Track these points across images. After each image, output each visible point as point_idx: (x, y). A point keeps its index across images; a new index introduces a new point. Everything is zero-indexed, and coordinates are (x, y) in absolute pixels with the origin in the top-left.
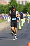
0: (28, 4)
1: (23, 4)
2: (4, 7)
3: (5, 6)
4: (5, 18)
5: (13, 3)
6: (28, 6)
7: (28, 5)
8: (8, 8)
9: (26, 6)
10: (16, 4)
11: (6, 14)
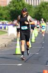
0: (44, 4)
1: (35, 5)
2: (1, 10)
3: (4, 7)
4: (3, 28)
5: (18, 2)
6: (43, 8)
7: (43, 6)
8: (9, 12)
9: (40, 8)
10: (23, 4)
11: (6, 21)
